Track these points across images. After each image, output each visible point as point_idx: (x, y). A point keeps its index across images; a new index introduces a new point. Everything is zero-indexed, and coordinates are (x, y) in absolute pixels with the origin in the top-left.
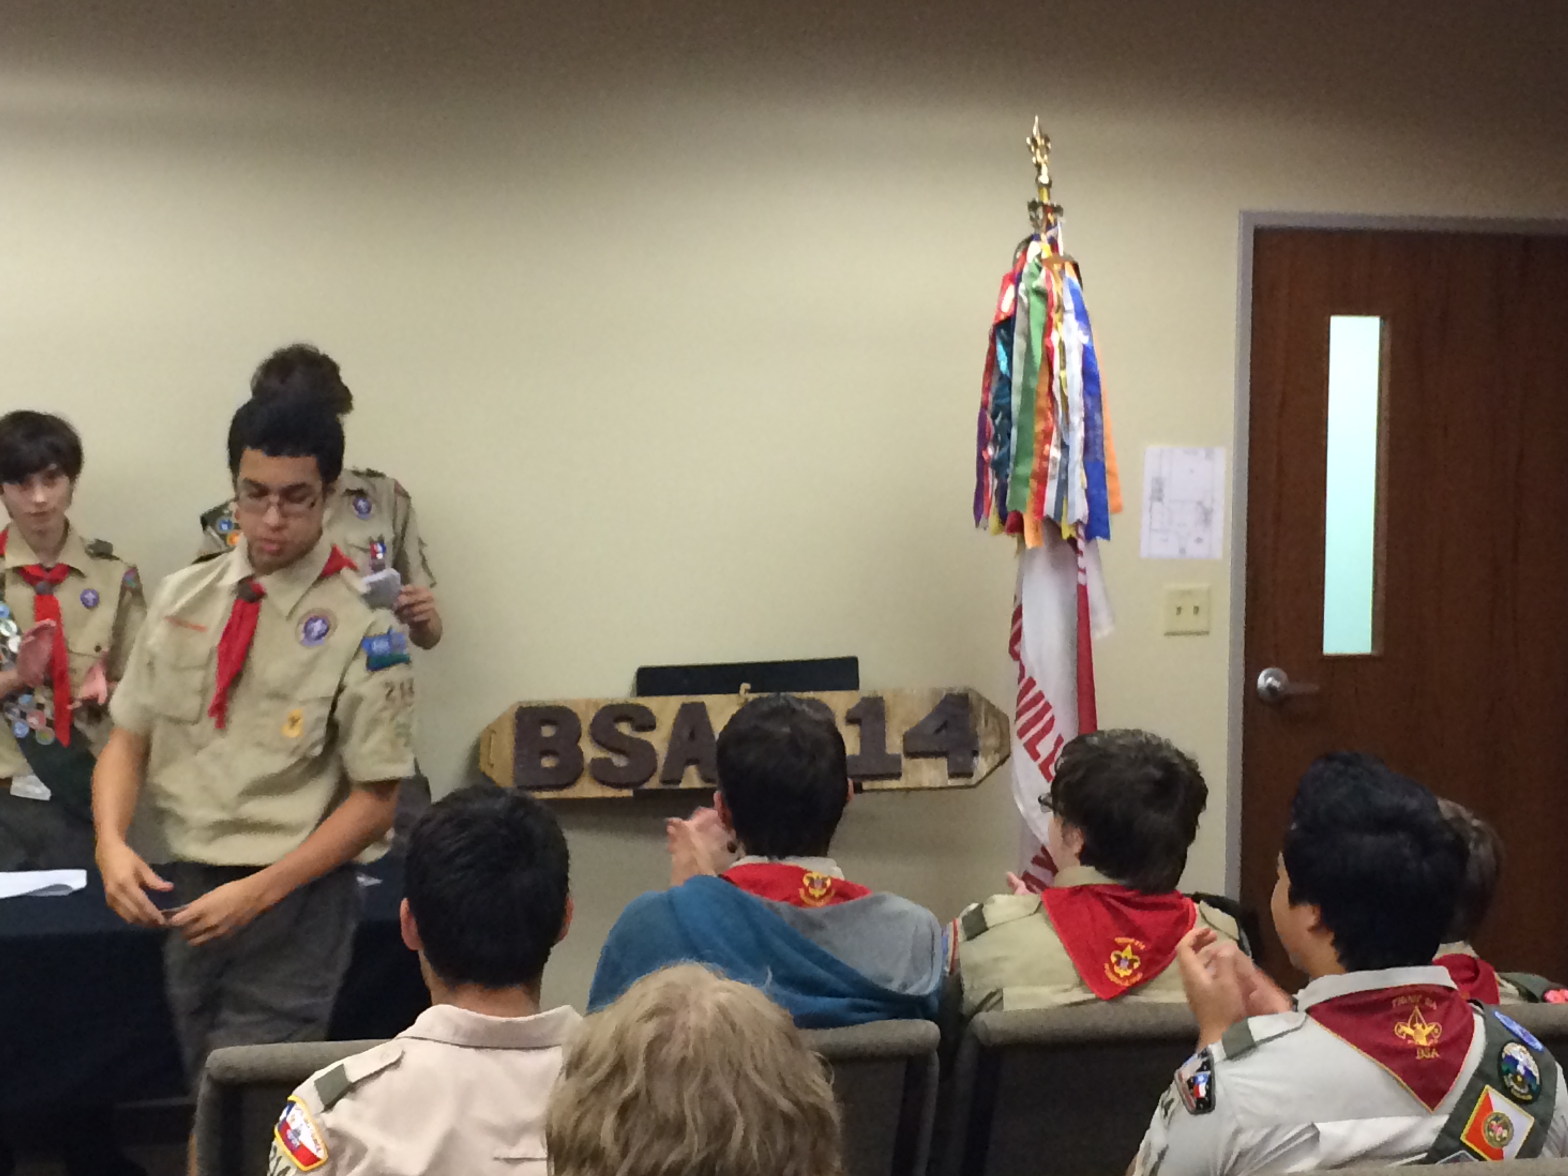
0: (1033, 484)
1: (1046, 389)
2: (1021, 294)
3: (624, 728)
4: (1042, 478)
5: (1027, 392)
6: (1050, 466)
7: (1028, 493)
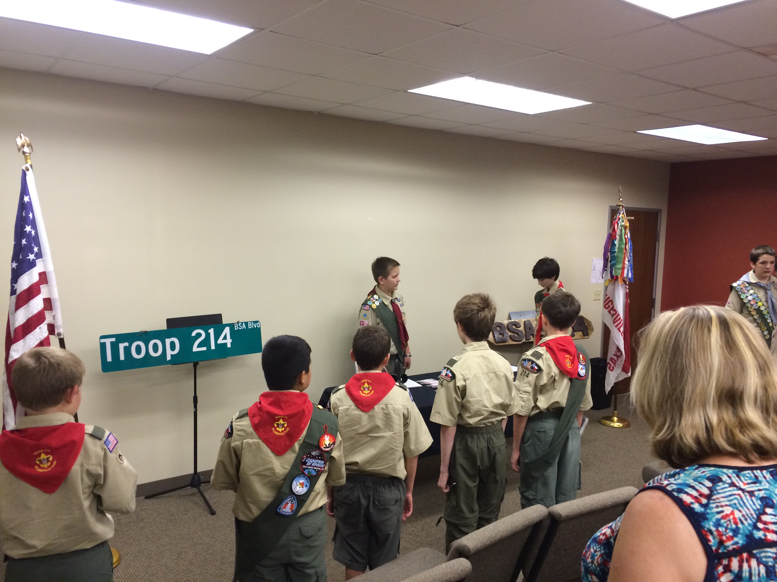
0: (621, 270)
1: (624, 248)
2: (619, 226)
3: (514, 327)
4: (623, 268)
5: (620, 249)
6: (626, 266)
7: (620, 272)
